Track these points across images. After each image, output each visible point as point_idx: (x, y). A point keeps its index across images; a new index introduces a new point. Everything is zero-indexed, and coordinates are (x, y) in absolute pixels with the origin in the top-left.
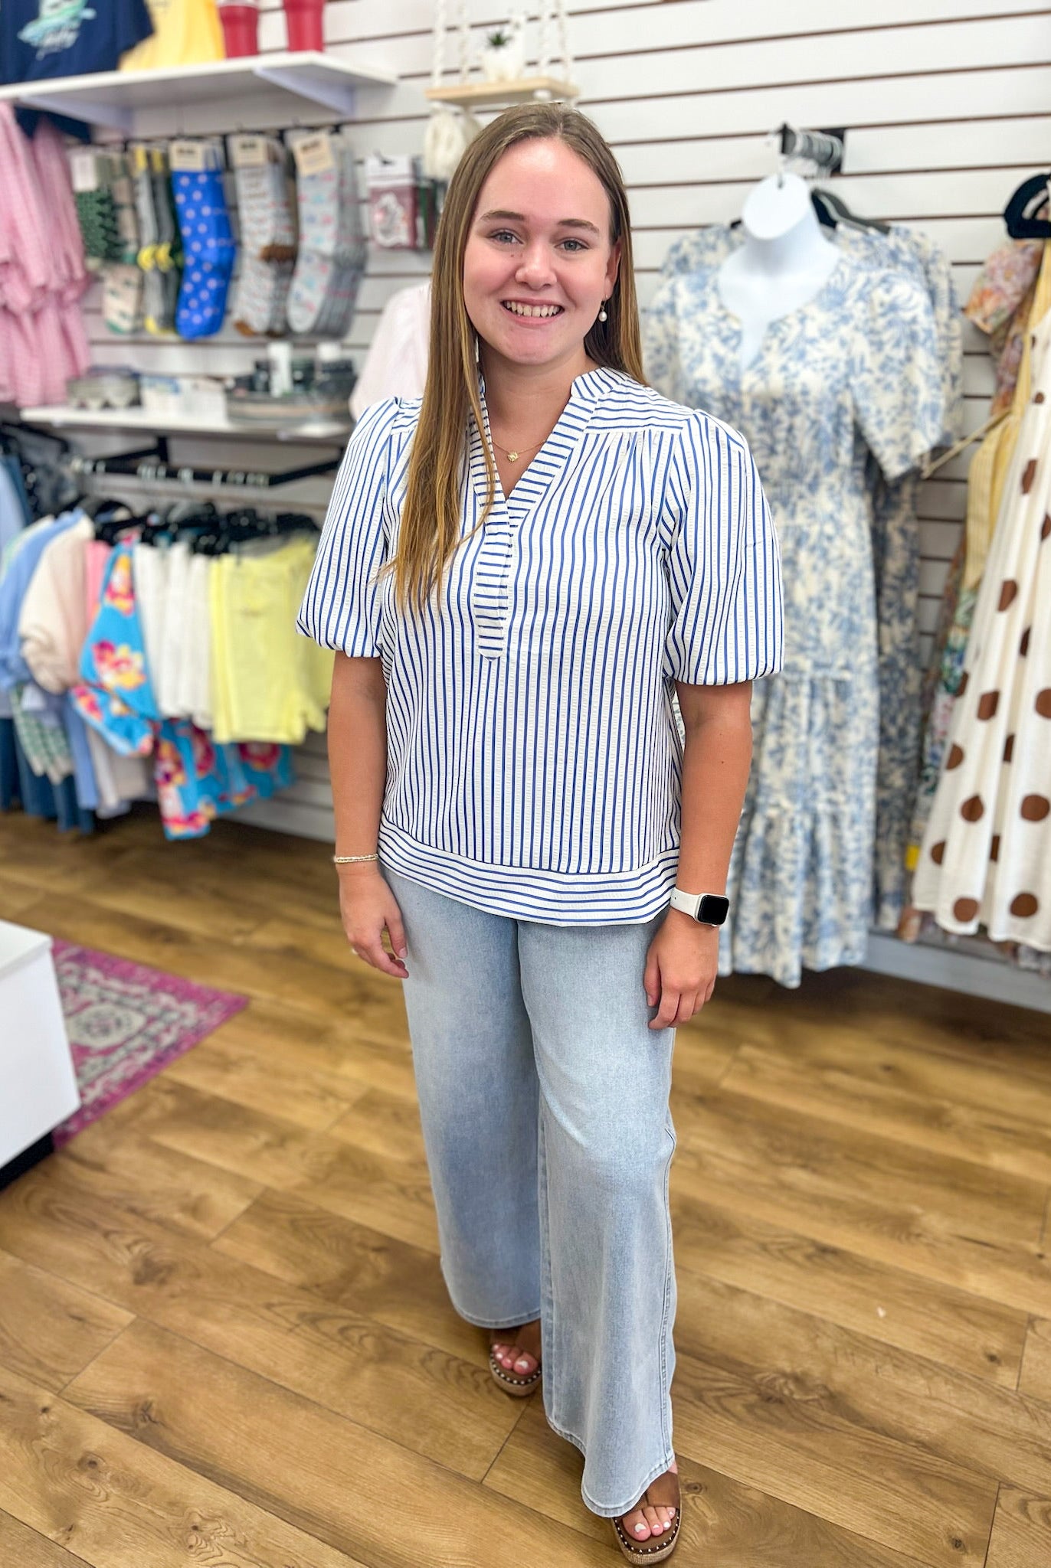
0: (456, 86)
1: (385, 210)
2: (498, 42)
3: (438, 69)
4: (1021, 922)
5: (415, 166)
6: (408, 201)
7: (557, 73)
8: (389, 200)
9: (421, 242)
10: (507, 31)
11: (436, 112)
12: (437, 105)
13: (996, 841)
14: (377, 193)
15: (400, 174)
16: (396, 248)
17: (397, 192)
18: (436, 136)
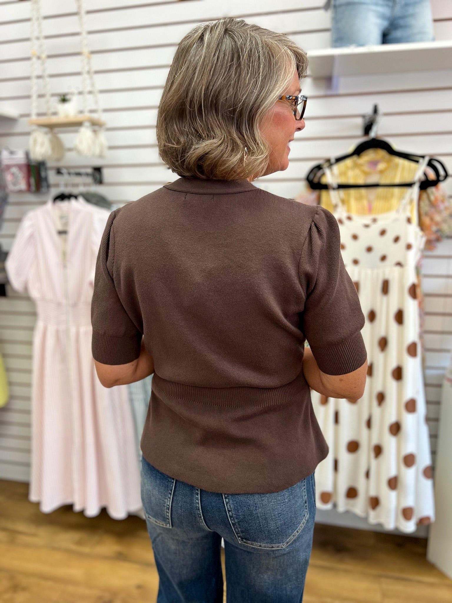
0: (44, 120)
1: (13, 174)
2: (64, 100)
3: (34, 111)
4: (351, 501)
5: (27, 154)
6: (25, 170)
7: (95, 116)
8: (15, 170)
9: (33, 188)
10: (68, 97)
11: (34, 131)
12: (34, 127)
13: (336, 463)
14: (8, 167)
15: (20, 157)
16: (20, 192)
17: (19, 166)
18: (35, 141)
